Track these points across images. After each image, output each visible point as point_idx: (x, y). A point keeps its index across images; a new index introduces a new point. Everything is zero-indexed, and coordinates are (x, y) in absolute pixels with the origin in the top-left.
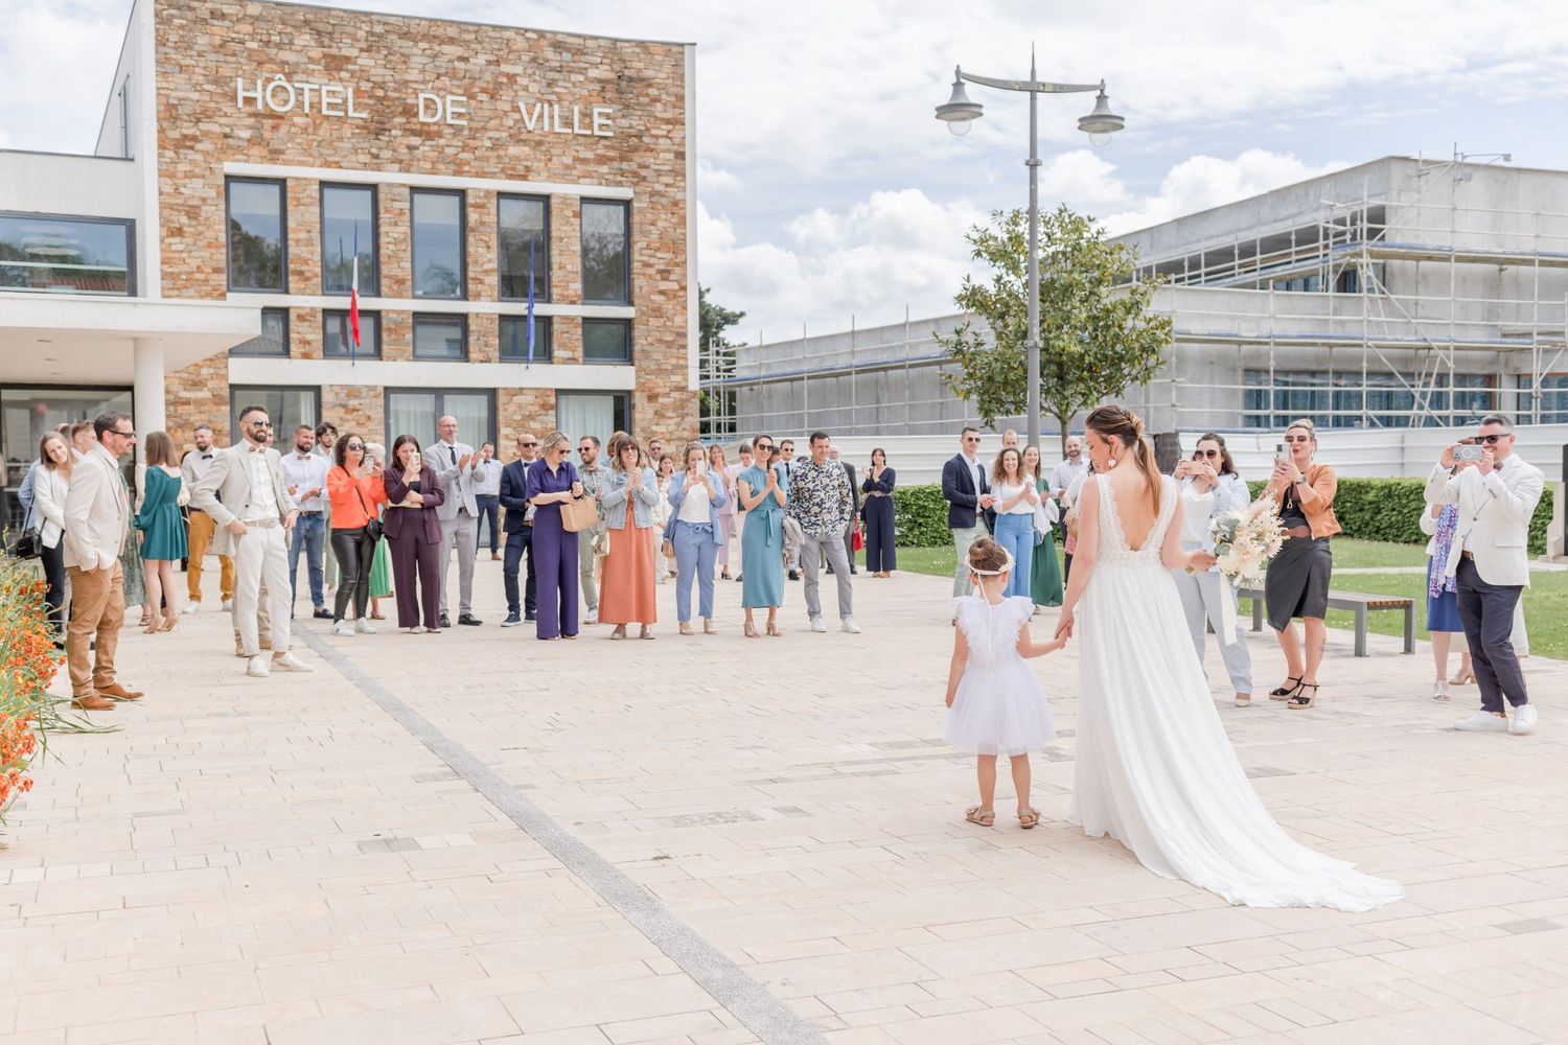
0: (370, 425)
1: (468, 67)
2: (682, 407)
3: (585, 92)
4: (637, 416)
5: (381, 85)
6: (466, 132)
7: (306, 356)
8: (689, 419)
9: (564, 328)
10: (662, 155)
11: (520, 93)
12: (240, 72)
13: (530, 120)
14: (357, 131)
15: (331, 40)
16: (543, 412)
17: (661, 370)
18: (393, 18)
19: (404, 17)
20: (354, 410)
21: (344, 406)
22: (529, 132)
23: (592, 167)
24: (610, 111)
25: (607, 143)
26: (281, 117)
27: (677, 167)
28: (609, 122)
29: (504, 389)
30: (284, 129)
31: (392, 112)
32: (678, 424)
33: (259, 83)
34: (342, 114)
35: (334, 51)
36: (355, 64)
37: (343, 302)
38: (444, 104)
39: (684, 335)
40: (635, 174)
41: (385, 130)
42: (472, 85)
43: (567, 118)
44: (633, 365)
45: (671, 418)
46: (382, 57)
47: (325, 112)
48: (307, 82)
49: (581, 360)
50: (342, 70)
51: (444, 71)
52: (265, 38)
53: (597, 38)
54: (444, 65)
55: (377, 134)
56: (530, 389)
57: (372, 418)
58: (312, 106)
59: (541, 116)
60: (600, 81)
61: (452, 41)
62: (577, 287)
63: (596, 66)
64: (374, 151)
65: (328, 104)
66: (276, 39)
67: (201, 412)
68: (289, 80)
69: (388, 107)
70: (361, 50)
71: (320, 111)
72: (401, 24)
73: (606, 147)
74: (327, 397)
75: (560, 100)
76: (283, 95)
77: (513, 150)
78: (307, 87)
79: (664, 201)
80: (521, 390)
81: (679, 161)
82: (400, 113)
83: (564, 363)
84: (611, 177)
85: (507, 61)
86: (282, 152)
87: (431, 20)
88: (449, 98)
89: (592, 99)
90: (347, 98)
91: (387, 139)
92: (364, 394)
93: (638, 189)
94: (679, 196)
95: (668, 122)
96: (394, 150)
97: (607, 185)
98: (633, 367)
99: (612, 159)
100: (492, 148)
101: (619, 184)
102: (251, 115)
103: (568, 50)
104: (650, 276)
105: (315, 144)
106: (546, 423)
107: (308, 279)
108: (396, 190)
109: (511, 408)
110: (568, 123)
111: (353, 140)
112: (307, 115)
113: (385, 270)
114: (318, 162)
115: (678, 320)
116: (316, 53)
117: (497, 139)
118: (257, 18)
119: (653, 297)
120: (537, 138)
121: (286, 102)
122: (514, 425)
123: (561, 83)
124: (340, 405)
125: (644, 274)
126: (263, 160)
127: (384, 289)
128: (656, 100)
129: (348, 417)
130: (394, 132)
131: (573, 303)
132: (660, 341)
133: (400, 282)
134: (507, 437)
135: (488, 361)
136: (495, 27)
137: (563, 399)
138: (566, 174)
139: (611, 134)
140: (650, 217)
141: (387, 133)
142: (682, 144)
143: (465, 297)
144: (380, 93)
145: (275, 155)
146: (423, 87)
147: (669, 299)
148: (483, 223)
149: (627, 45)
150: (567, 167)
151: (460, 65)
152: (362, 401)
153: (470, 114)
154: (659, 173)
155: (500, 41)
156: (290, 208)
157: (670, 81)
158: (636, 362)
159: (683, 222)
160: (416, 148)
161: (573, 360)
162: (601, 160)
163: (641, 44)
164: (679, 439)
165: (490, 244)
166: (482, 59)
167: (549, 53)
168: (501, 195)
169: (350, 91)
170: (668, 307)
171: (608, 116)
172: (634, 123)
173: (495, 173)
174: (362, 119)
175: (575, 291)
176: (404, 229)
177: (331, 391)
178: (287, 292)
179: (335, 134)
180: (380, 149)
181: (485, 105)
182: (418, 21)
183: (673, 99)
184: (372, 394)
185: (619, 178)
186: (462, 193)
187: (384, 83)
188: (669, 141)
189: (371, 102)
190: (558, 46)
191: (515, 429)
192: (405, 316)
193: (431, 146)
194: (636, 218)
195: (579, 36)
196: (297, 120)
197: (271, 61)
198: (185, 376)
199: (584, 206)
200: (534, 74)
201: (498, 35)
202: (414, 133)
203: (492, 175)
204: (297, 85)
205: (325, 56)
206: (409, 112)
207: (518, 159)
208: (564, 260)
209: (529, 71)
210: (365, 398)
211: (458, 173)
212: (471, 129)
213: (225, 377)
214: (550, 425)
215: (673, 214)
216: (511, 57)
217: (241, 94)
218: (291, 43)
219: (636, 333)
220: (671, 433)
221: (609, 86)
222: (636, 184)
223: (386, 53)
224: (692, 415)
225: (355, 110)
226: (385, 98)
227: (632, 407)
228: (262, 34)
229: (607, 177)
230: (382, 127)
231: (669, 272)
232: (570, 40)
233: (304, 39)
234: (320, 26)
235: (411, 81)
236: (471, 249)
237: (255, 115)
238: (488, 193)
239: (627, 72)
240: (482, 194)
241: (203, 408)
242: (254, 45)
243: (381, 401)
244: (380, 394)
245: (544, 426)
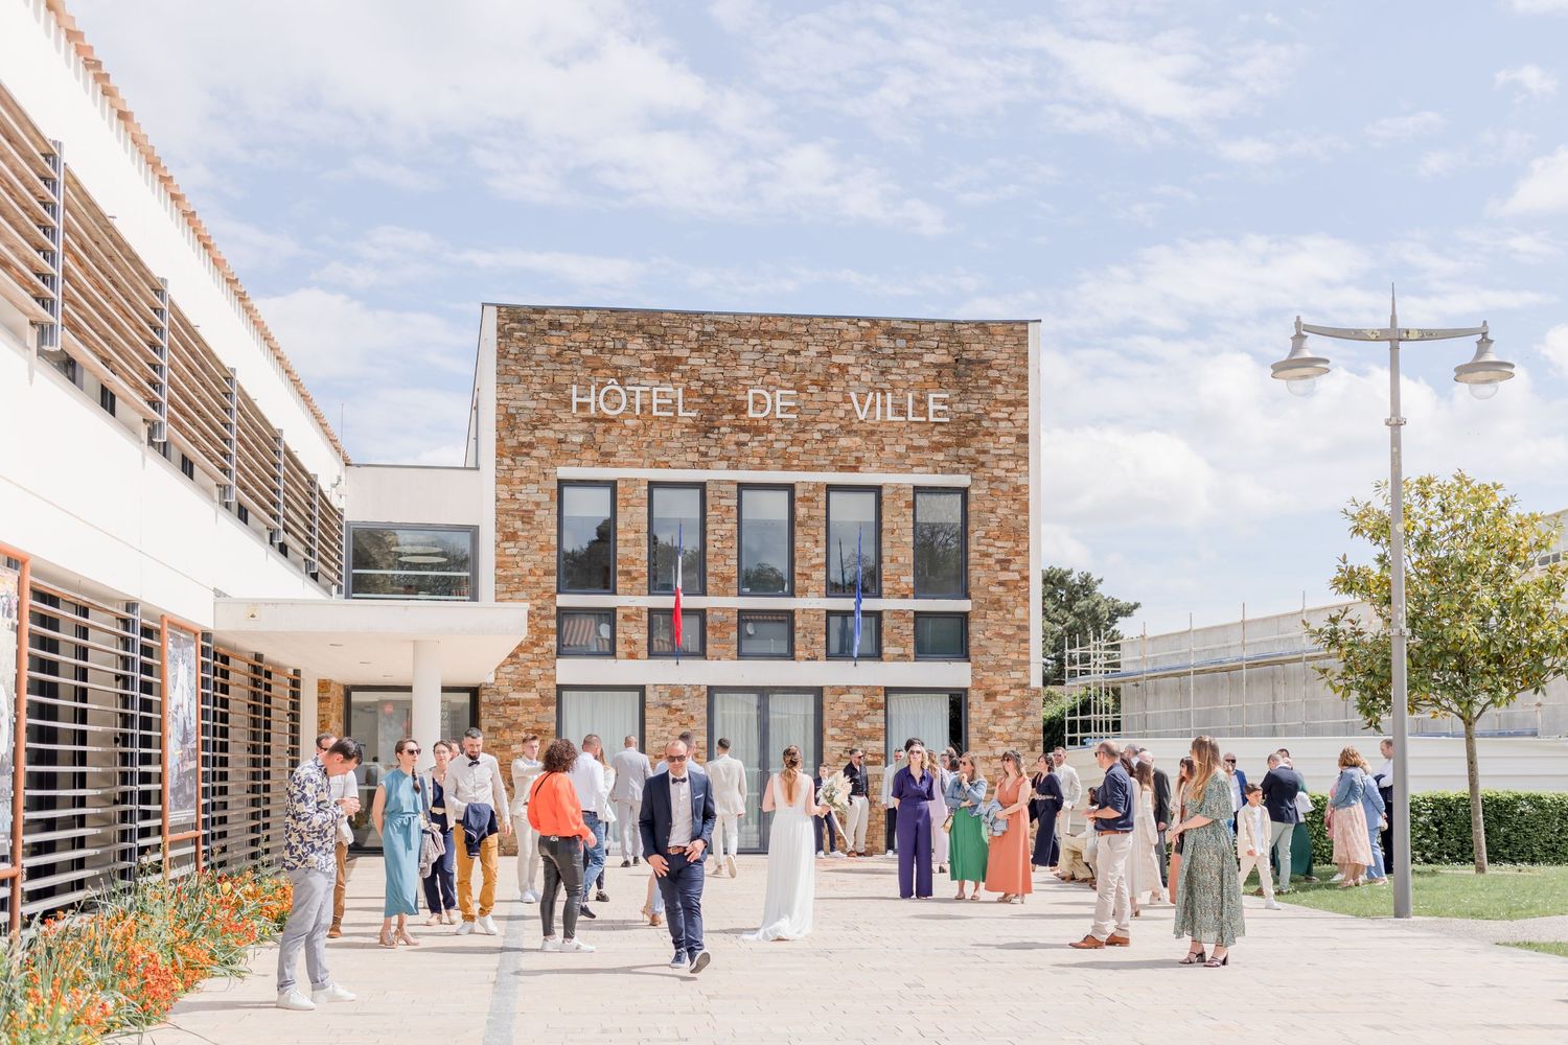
1: (800, 360)
2: (1023, 706)
3: (921, 378)
4: (973, 715)
5: (711, 384)
6: (796, 426)
7: (632, 656)
8: (1031, 718)
9: (895, 623)
10: (1002, 439)
11: (851, 383)
12: (575, 379)
13: (862, 410)
14: (686, 430)
15: (663, 342)
16: (871, 712)
17: (1000, 666)
18: (725, 316)
19: (735, 315)
20: (677, 710)
21: (668, 706)
22: (861, 422)
23: (927, 455)
24: (947, 396)
25: (943, 429)
26: (613, 421)
27: (1018, 451)
28: (946, 407)
29: (831, 687)
30: (615, 432)
31: (720, 410)
32: (1019, 725)
33: (593, 388)
34: (672, 414)
35: (666, 353)
36: (686, 364)
37: (667, 602)
38: (773, 400)
39: (1026, 629)
40: (973, 461)
41: (714, 428)
42: (802, 378)
43: (901, 406)
44: (969, 661)
45: (1011, 717)
46: (712, 355)
47: (655, 413)
48: (639, 385)
49: (912, 657)
50: (673, 370)
51: (773, 365)
52: (599, 345)
53: (932, 322)
54: (775, 359)
55: (706, 433)
56: (858, 687)
57: (695, 718)
58: (642, 408)
59: (873, 405)
60: (935, 365)
61: (782, 335)
62: (908, 580)
63: (931, 350)
64: (702, 449)
65: (658, 405)
66: (610, 344)
67: (528, 713)
68: (620, 385)
69: (718, 404)
70: (692, 350)
71: (651, 412)
72: (732, 322)
73: (941, 433)
74: (651, 697)
75: (893, 388)
76: (615, 399)
77: (844, 442)
78: (638, 389)
79: (1005, 487)
80: (848, 689)
81: (1021, 445)
82: (730, 410)
83: (894, 660)
84: (947, 464)
85: (839, 352)
86: (613, 454)
87: (762, 316)
88: (779, 392)
89: (927, 386)
90: (677, 399)
91: (716, 436)
92: (687, 694)
93: (975, 476)
94: (1021, 481)
95: (1009, 404)
96: (723, 448)
97: (942, 473)
98: (968, 665)
99: (948, 446)
100: (822, 441)
101: (956, 471)
102: (584, 420)
103: (903, 337)
104: (989, 566)
105: (645, 445)
106: (875, 724)
107: (635, 579)
108: (724, 488)
109: (838, 707)
110: (900, 410)
111: (682, 440)
112: (638, 417)
113: (710, 568)
114: (647, 463)
115: (1019, 613)
116: (648, 356)
117: (828, 431)
118: (592, 326)
119: (992, 589)
120: (870, 428)
121: (618, 405)
122: (841, 725)
123: (894, 370)
124: (664, 705)
125: (983, 565)
126: (594, 463)
127: (710, 587)
128: (997, 381)
129: (672, 717)
130: (723, 430)
131: (905, 596)
132: (1000, 635)
133: (726, 579)
134: (833, 738)
135: (815, 659)
136: (826, 318)
137: (893, 698)
138: (899, 464)
139: (947, 420)
140: (989, 504)
141: (716, 431)
142: (1025, 425)
143: (792, 594)
144: (710, 391)
145: (606, 458)
146: (753, 382)
147: (1009, 591)
148: (811, 518)
149: (966, 326)
150: (900, 456)
151: (791, 359)
152: (686, 701)
153: (800, 407)
154: (999, 458)
155: (832, 331)
156: (619, 509)
157: (1012, 362)
158: (972, 658)
159: (1026, 510)
160: (745, 444)
161: (903, 657)
162: (937, 447)
163: (982, 325)
164: (1019, 740)
165: (819, 538)
166: (813, 351)
167: (883, 342)
168: (830, 488)
169: (680, 390)
170: (1009, 599)
171: (944, 402)
172: (973, 407)
173: (825, 466)
174: (690, 417)
175: (907, 583)
176: (731, 526)
178: (615, 593)
179: (665, 435)
180: (709, 447)
181: (815, 398)
182: (748, 318)
183: (1016, 380)
184: (695, 694)
185: (955, 465)
186: (790, 488)
187: (714, 381)
188: (1010, 424)
189: (701, 401)
190: (892, 333)
191: (841, 729)
192: (730, 614)
193: (759, 441)
194: (973, 506)
195: (914, 321)
196: (629, 423)
197: (605, 366)
198: (515, 677)
199: (919, 497)
200: (867, 362)
201: (830, 326)
202: (743, 429)
203: (822, 468)
204: (628, 388)
205: (657, 358)
206: (738, 408)
207: (849, 450)
208: (895, 552)
209: (862, 360)
210: (688, 698)
211: (786, 467)
212: (800, 423)
213: (553, 678)
214: (878, 726)
215: (1014, 500)
216: (842, 347)
217: (575, 400)
218: (624, 347)
219: (972, 627)
220: (1010, 734)
221: (945, 371)
222: (974, 471)
223: (716, 351)
224: (1034, 715)
225: (684, 410)
226: (715, 395)
227: (968, 706)
228: (596, 341)
229: (941, 464)
230: (712, 424)
231: (1009, 561)
232: (905, 326)
233: (637, 343)
234: (653, 330)
235: (741, 378)
236: (798, 544)
237: (588, 420)
238: (817, 486)
239: (965, 356)
240: (811, 488)
241: (531, 709)
242: (589, 352)
243: (704, 701)
244: (703, 694)
245: (873, 726)
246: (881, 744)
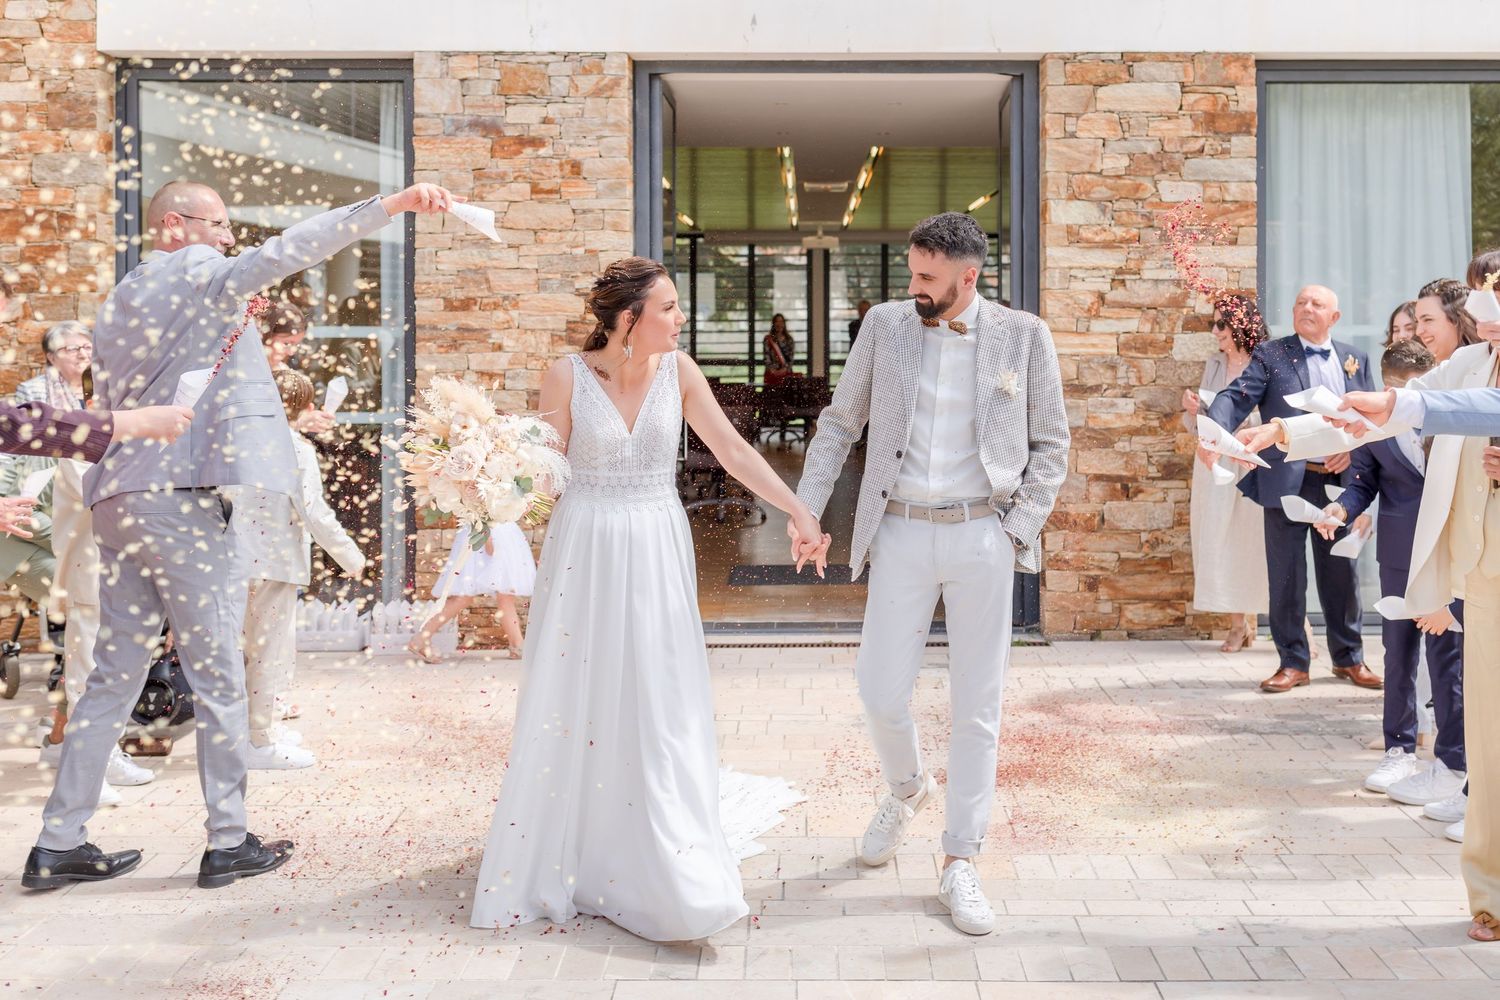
0: (582, 195)
16: (1211, 143)
20: (523, 142)
21: (490, 127)
29: (1066, 59)
56: (1163, 57)
57: (587, 166)
74: (434, 97)
80: (1129, 62)
92: (560, 85)
106: (1222, 185)
109: (1094, 127)
124: (477, 125)
129: (503, 165)
134: (1073, 236)
137: (1284, 98)
152: (552, 111)
177: (445, 74)
184: (587, 83)
191: (1102, 205)
210: (564, 99)
213: (86, 30)
214: (1234, 191)
243: (619, 109)
244: (616, 83)
245: (1213, 192)
246: (1245, 255)
